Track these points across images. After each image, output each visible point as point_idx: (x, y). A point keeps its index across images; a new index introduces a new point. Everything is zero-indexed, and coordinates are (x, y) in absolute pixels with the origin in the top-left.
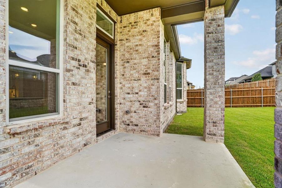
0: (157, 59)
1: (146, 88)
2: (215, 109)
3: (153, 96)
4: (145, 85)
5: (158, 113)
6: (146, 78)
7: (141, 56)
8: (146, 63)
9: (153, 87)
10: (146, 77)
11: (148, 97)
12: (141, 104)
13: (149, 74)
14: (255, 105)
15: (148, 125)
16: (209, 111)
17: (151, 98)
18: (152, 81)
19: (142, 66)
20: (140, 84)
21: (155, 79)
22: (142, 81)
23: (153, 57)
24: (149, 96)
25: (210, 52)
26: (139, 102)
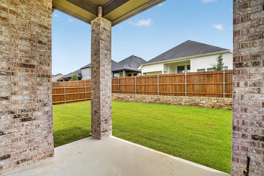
0: (46, 47)
1: (26, 88)
2: (106, 108)
3: (40, 101)
4: (25, 84)
5: (49, 124)
6: (26, 73)
7: (14, 32)
8: (25, 48)
9: (41, 88)
10: (27, 71)
11: (31, 103)
12: (15, 117)
13: (33, 66)
14: (82, 99)
15: (32, 148)
16: (102, 111)
17: (37, 104)
18: (38, 79)
19: (18, 52)
20: (13, 81)
21: (43, 76)
22: (17, 78)
23: (40, 42)
24: (32, 101)
25: (102, 57)
26: (12, 113)
